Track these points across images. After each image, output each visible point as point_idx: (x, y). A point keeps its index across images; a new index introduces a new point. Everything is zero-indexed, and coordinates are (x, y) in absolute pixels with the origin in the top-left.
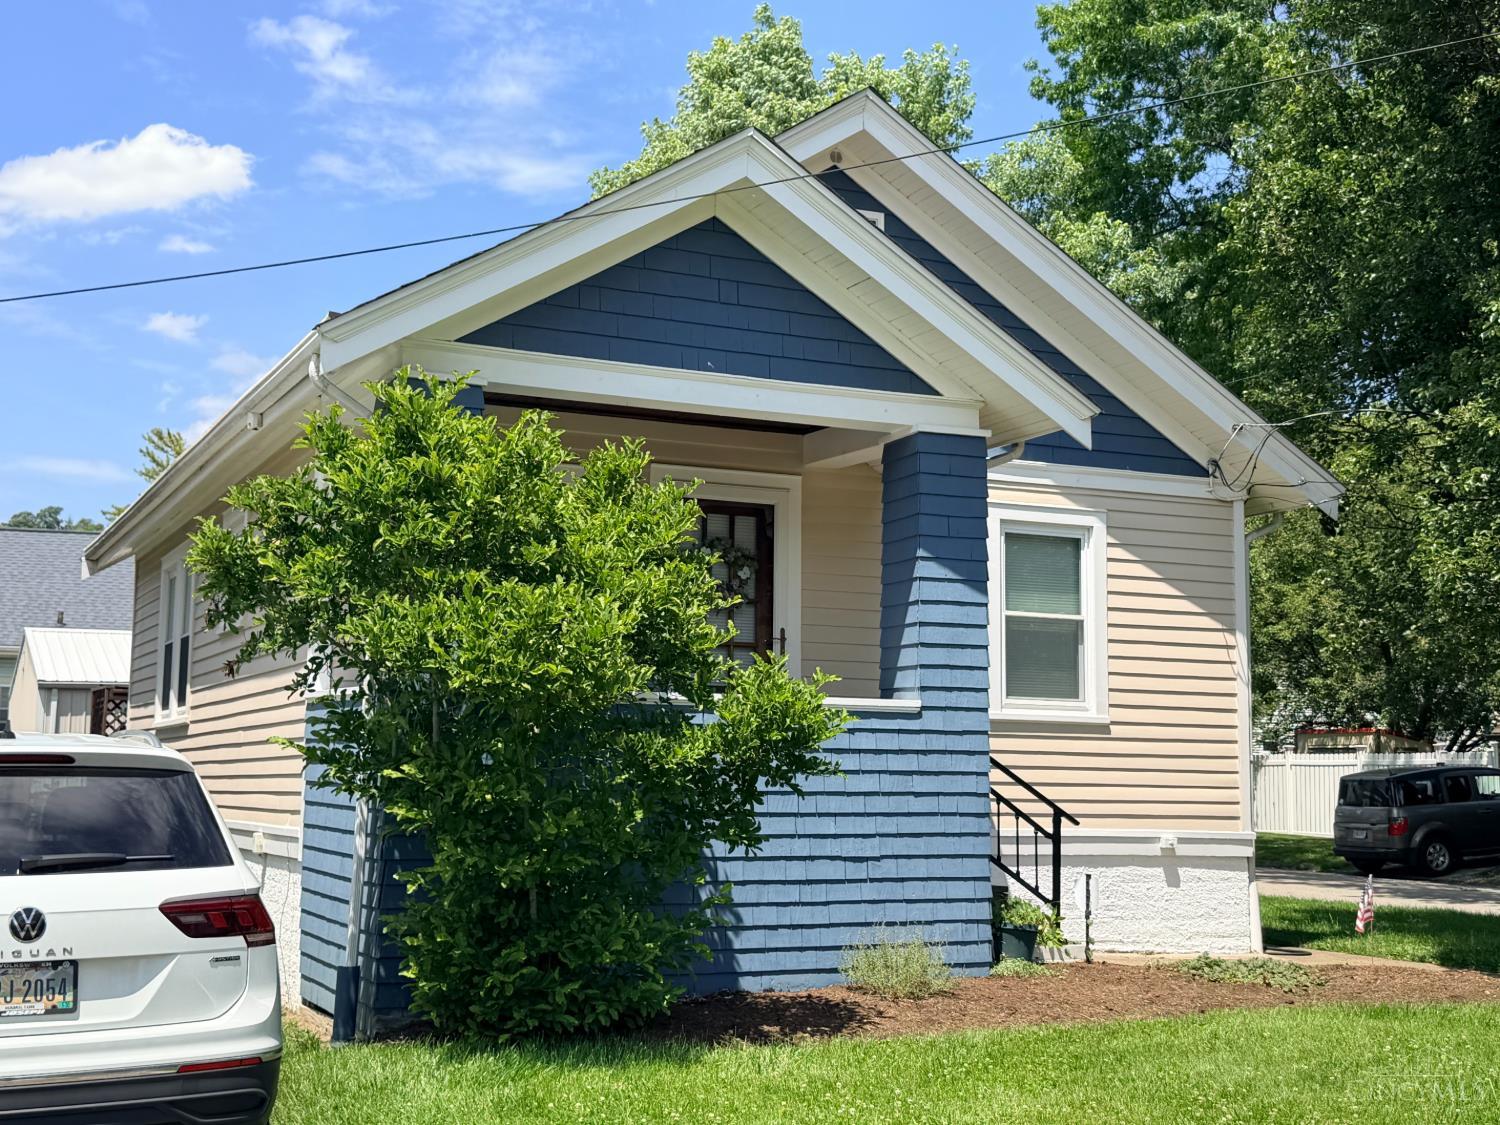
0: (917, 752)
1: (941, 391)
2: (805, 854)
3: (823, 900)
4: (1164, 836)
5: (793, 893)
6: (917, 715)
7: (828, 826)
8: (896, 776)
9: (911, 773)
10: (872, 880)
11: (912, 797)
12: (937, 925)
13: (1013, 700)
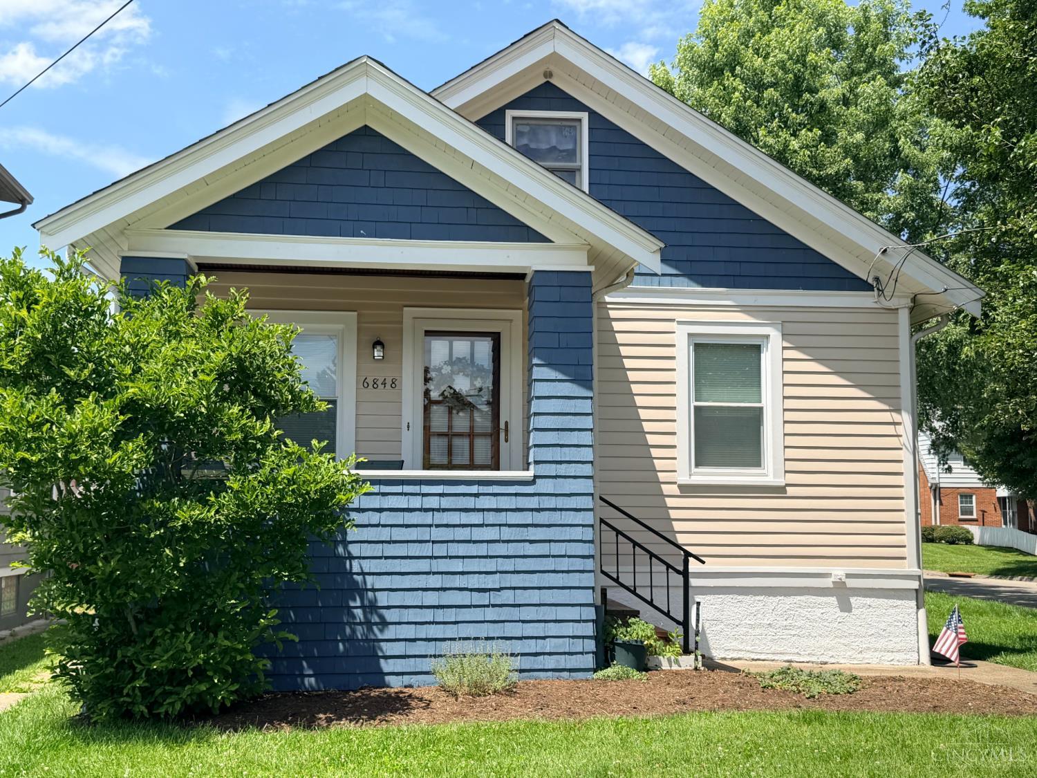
0: (532, 510)
1: (553, 240)
2: (438, 586)
3: (453, 620)
4: (834, 573)
5: (428, 615)
6: (532, 482)
7: (458, 566)
8: (514, 528)
9: (526, 526)
10: (494, 606)
11: (528, 544)
12: (548, 640)
13: (702, 470)
